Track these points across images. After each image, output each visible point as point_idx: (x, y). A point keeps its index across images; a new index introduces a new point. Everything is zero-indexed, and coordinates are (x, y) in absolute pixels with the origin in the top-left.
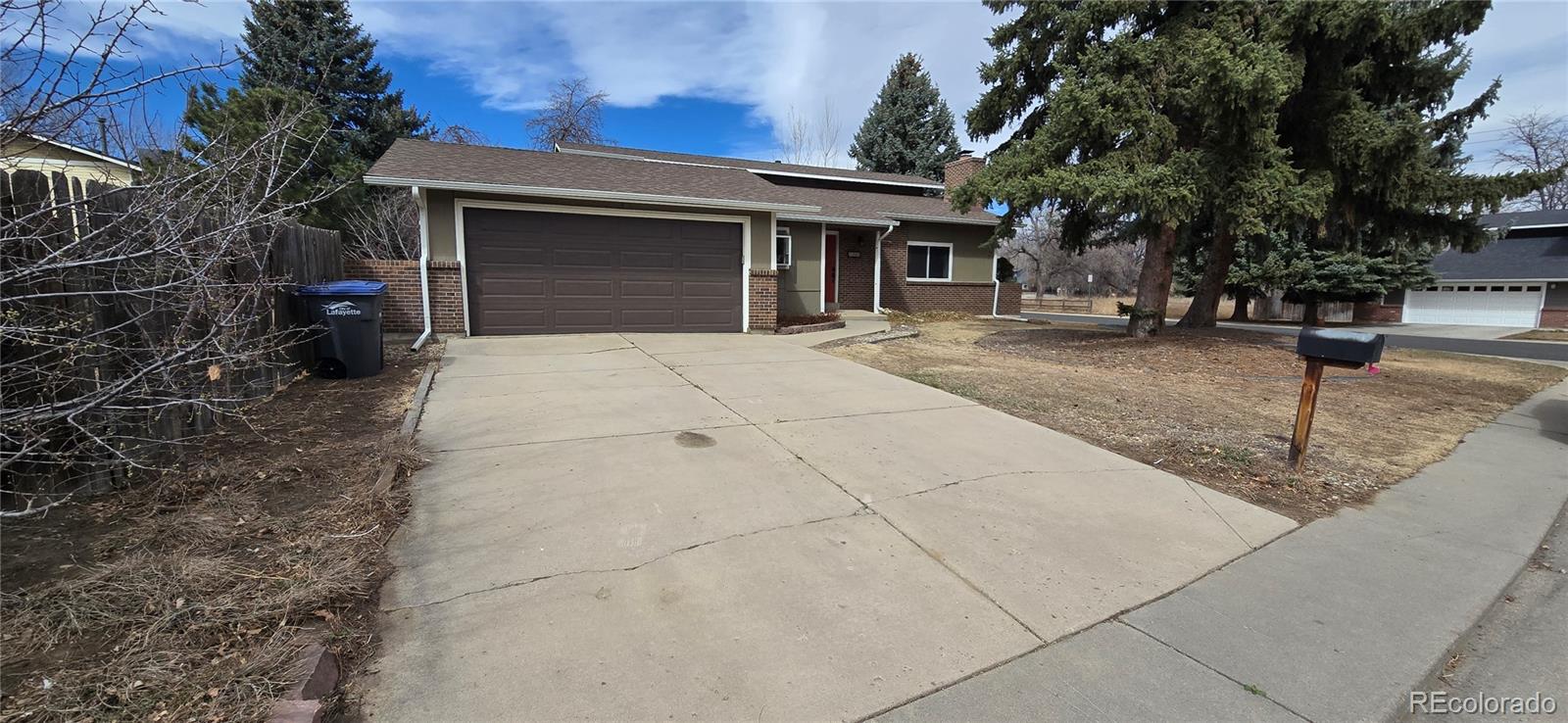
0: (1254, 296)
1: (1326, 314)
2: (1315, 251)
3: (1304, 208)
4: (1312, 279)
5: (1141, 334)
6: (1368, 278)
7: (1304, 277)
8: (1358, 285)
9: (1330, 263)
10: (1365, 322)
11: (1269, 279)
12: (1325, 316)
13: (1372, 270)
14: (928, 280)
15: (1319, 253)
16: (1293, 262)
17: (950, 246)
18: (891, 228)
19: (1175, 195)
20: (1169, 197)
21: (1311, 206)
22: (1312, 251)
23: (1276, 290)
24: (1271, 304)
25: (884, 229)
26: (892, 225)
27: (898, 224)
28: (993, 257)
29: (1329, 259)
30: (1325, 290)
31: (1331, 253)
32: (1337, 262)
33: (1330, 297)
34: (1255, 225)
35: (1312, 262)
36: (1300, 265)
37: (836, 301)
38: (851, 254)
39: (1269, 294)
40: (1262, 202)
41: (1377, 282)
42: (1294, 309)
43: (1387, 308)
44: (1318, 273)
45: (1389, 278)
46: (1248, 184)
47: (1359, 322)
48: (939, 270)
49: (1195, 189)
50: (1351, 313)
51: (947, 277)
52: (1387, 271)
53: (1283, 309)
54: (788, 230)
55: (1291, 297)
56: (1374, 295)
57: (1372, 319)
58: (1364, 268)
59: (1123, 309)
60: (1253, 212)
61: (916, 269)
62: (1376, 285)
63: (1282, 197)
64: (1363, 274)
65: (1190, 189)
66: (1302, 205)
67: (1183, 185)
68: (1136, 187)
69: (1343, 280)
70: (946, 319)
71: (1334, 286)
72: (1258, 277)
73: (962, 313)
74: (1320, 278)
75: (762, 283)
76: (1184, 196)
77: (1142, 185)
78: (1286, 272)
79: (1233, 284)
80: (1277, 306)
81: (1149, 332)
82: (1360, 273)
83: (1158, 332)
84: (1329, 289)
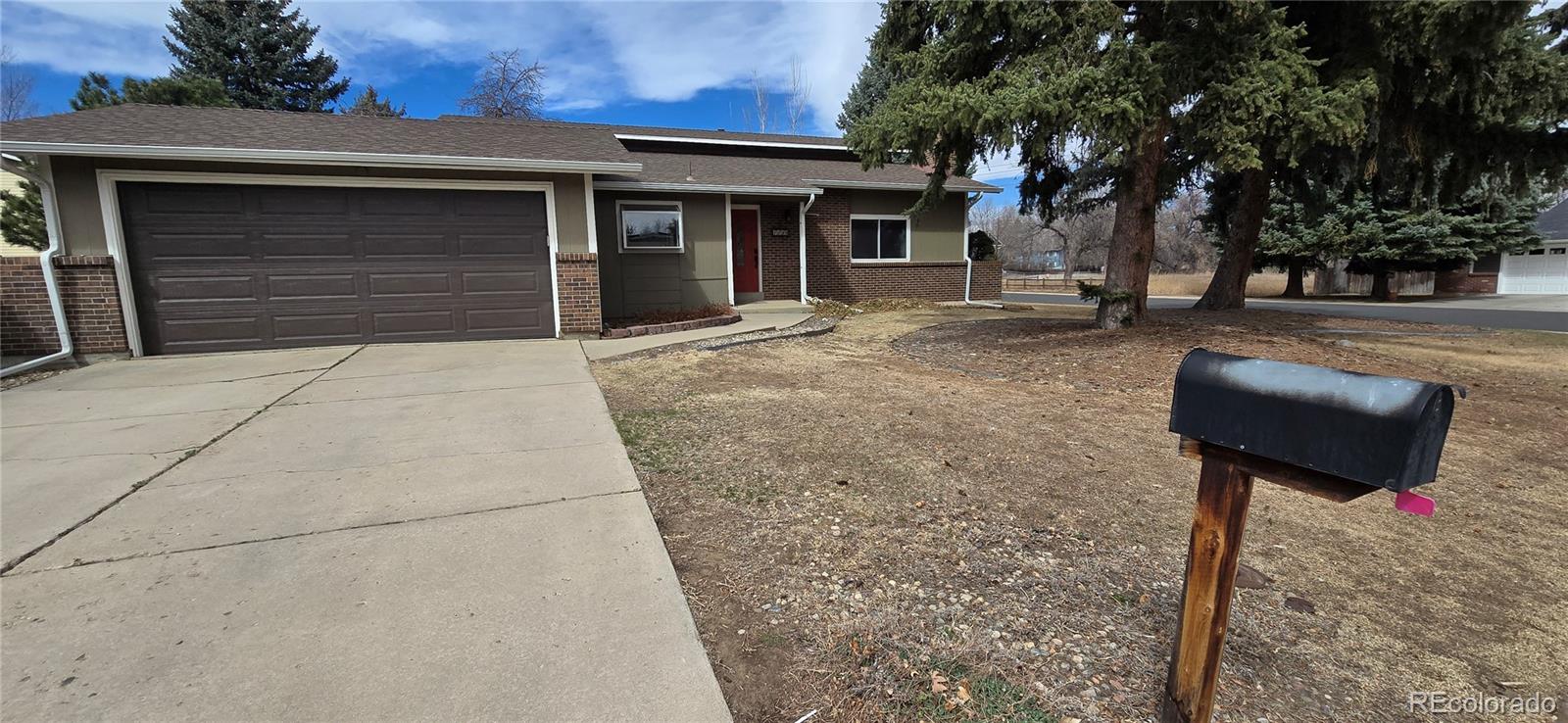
0: (1312, 267)
1: (1401, 286)
2: (1384, 211)
3: (1327, 121)
4: (1380, 245)
5: (1112, 325)
6: (1452, 241)
7: (1371, 242)
8: (1439, 251)
9: (1404, 225)
10: (1451, 295)
11: (1329, 247)
12: (1399, 289)
13: (1457, 231)
14: (879, 261)
15: (1389, 213)
16: (1355, 225)
17: (907, 218)
18: (813, 197)
19: (1109, 110)
20: (1100, 113)
21: (1338, 116)
22: (1379, 211)
23: (1339, 260)
24: (1335, 276)
25: (806, 198)
26: (813, 193)
27: (821, 192)
28: (963, 231)
29: (1402, 221)
30: (1397, 258)
31: (1404, 212)
32: (1411, 224)
33: (1403, 265)
34: (1244, 155)
35: (1380, 224)
36: (1363, 229)
37: (761, 290)
38: (776, 233)
39: (1330, 264)
40: (1256, 114)
41: (1465, 245)
42: (1363, 281)
43: (1478, 276)
44: (1388, 237)
45: (1481, 240)
46: (1230, 88)
47: (1444, 294)
48: (894, 247)
49: (1141, 98)
50: (1431, 285)
51: (905, 257)
52: (1478, 231)
53: (1349, 282)
54: (680, 204)
55: (1357, 268)
56: (1461, 262)
57: (1459, 291)
58: (1447, 229)
59: (1087, 291)
60: (1242, 133)
61: (863, 248)
62: (1464, 249)
63: (1291, 106)
64: (1446, 236)
65: (1135, 99)
66: (1325, 116)
67: (1122, 93)
68: (1047, 101)
69: (1419, 244)
70: (894, 308)
71: (1410, 253)
72: (1313, 245)
73: (916, 300)
74: (1391, 244)
75: (575, 271)
76: (1124, 111)
77: (1056, 97)
78: (1346, 238)
79: (1283, 255)
80: (1342, 279)
81: (1121, 322)
82: (1442, 235)
83: (1134, 321)
84: (1402, 256)
